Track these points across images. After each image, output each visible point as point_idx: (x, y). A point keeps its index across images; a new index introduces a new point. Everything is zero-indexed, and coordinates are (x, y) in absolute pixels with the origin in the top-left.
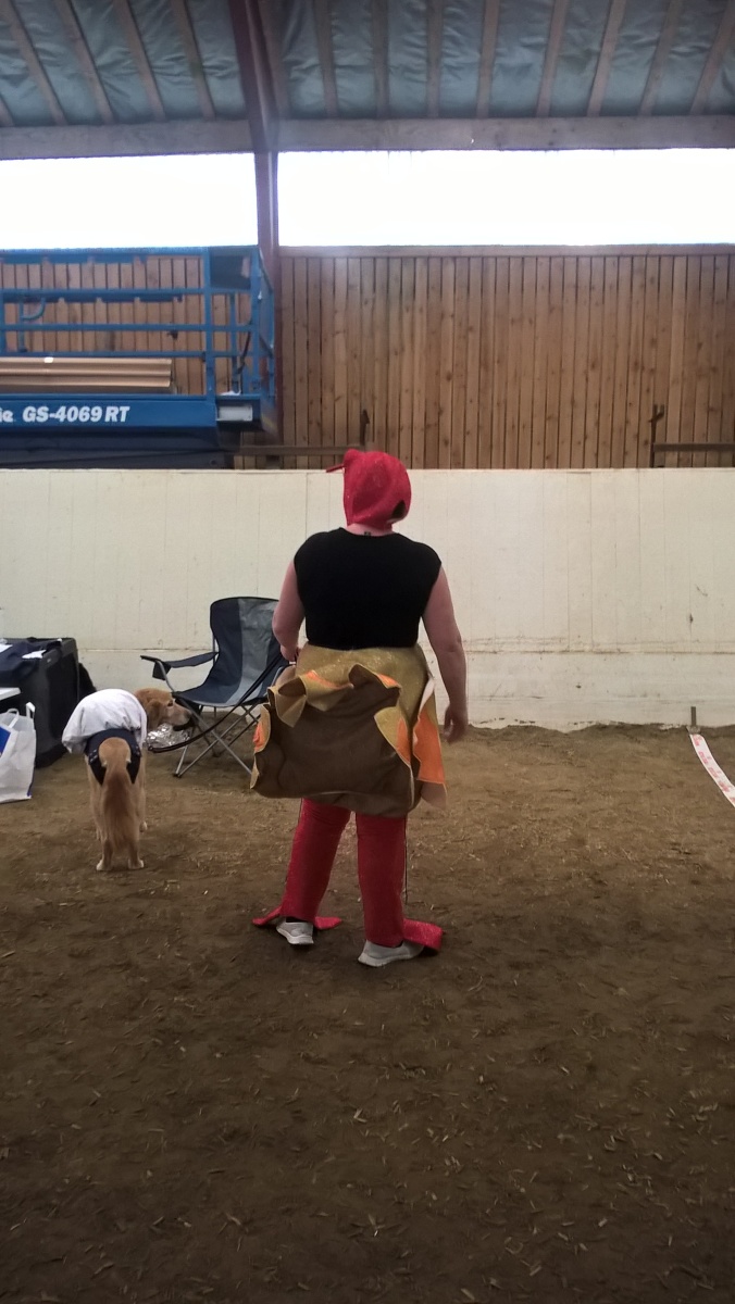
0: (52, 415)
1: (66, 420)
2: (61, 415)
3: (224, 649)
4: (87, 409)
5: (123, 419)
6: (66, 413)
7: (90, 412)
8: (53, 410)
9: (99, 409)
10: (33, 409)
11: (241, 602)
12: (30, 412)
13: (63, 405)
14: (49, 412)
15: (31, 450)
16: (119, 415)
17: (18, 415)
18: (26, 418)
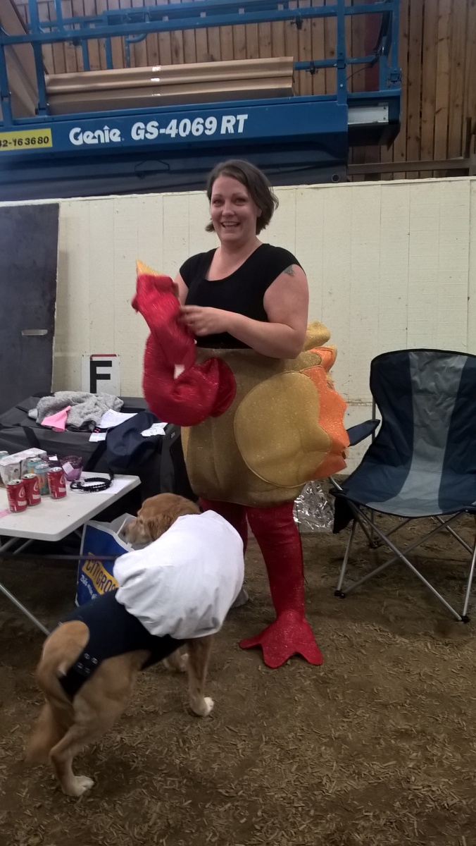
0: (162, 131)
1: (178, 135)
2: (172, 130)
3: (387, 418)
4: (201, 120)
5: (241, 130)
6: (178, 127)
7: (204, 124)
8: (163, 124)
9: (214, 119)
10: (141, 125)
11: (413, 357)
12: (139, 128)
13: (174, 119)
14: (159, 128)
15: (140, 175)
16: (236, 126)
17: (126, 133)
18: (135, 137)
